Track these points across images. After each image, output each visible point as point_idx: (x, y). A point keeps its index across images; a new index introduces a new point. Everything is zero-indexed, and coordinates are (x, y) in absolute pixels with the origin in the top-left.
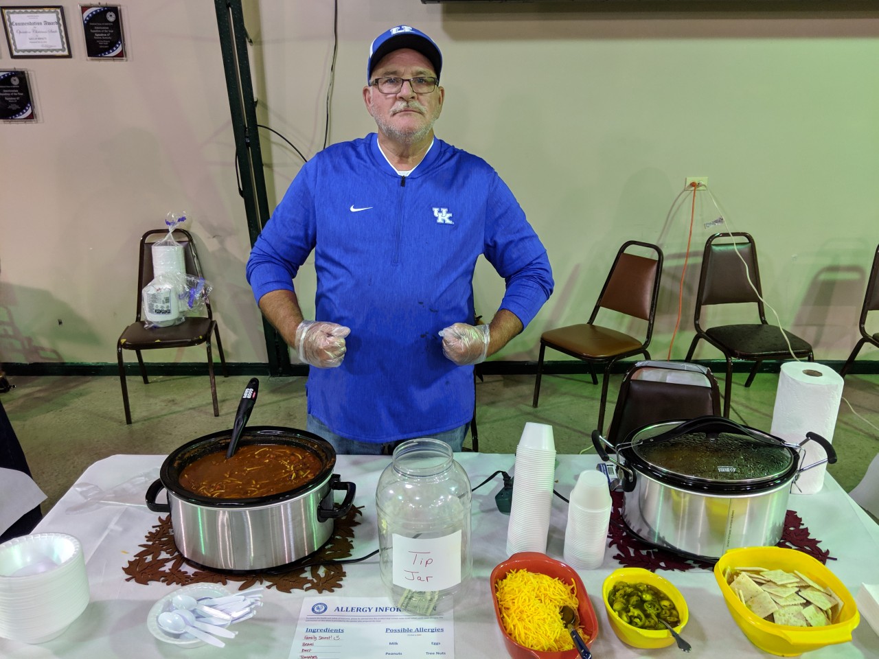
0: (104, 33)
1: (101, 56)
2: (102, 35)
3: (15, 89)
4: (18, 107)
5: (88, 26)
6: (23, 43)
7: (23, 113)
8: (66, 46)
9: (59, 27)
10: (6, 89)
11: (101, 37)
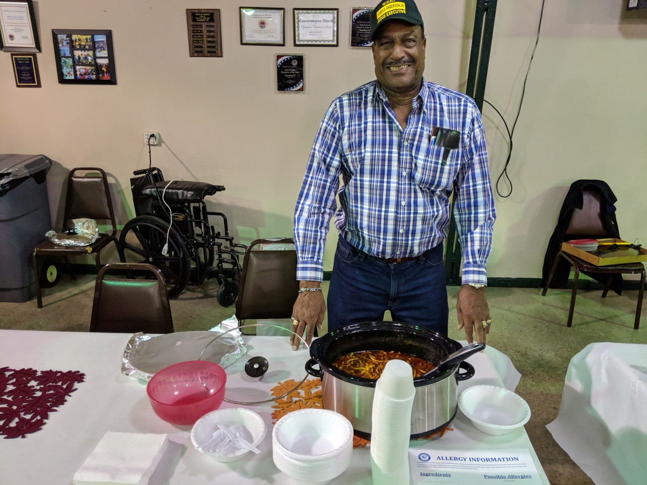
0: (366, 29)
1: (361, 46)
2: (364, 30)
3: (294, 68)
4: (293, 82)
5: (355, 24)
7: (296, 86)
8: (335, 38)
9: (333, 24)
10: (286, 68)
11: (364, 32)
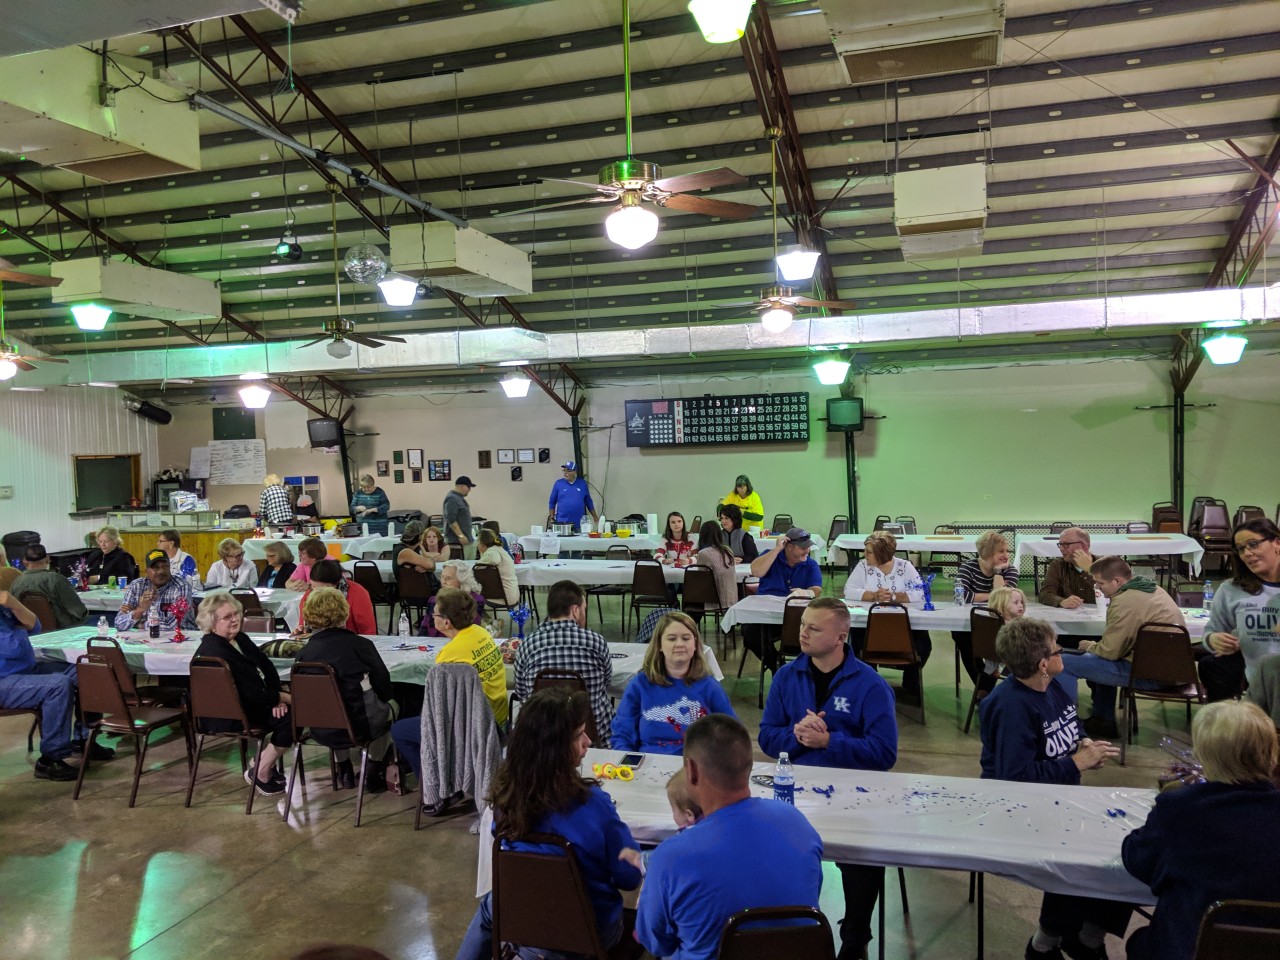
1: (543, 462)
2: (544, 456)
3: (518, 472)
5: (540, 454)
6: (522, 459)
7: (519, 479)
8: (533, 459)
9: (532, 454)
10: (515, 472)
